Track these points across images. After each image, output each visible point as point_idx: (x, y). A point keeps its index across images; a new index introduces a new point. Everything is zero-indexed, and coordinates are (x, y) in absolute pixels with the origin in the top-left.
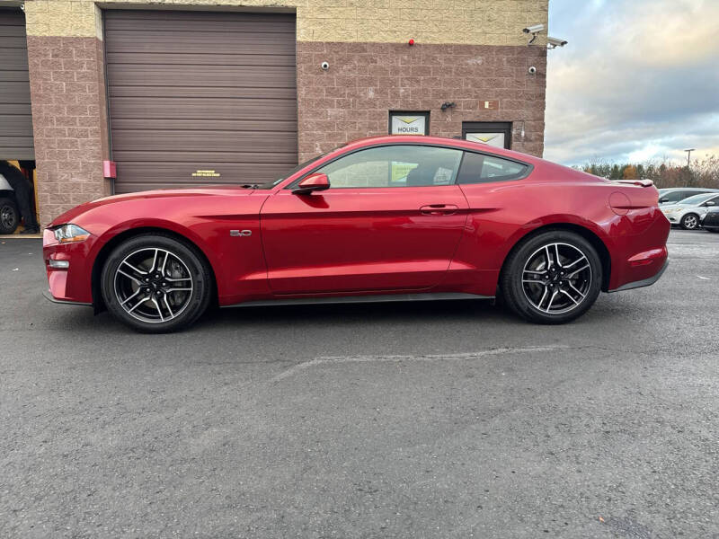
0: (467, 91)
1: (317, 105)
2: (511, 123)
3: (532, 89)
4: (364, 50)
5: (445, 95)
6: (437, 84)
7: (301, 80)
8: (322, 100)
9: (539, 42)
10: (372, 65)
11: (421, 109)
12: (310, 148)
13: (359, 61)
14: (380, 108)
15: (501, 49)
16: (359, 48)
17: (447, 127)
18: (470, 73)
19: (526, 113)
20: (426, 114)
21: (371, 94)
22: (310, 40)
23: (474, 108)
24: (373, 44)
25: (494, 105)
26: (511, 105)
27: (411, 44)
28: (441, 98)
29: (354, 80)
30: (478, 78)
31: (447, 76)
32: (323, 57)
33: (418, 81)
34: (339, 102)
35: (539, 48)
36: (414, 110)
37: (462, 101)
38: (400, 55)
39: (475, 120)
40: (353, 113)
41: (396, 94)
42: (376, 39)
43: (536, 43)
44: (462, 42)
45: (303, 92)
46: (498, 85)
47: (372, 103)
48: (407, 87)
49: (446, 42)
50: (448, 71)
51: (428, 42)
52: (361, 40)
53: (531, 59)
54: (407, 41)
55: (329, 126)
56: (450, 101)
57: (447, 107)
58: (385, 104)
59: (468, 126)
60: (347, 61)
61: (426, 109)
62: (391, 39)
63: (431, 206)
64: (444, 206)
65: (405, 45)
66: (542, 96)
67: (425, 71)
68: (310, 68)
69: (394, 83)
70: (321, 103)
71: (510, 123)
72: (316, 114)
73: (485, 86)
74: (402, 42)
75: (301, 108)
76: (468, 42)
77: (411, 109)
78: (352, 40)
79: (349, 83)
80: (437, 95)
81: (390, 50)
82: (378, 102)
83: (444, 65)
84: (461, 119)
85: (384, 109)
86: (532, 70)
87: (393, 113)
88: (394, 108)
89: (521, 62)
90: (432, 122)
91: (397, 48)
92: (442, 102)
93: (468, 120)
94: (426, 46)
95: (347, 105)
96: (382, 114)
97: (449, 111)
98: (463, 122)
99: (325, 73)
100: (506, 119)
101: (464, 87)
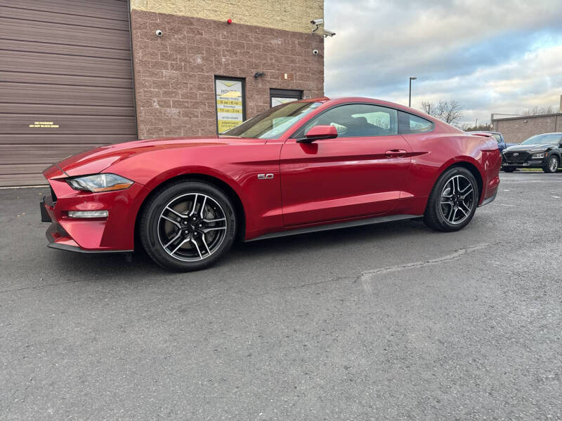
0: (272, 64)
1: (153, 66)
2: (303, 91)
3: (315, 66)
4: (192, 24)
5: (257, 66)
6: (250, 57)
7: (137, 43)
8: (157, 63)
9: (319, 32)
10: (198, 37)
11: (239, 76)
12: (148, 103)
13: (188, 32)
14: (207, 72)
15: (294, 34)
16: (187, 21)
17: (259, 91)
18: (274, 50)
19: (312, 84)
20: (243, 80)
21: (199, 61)
22: (144, 9)
23: (277, 78)
24: (199, 20)
25: (290, 76)
26: (302, 78)
27: (229, 22)
28: (253, 68)
29: (184, 47)
30: (278, 55)
31: (257, 52)
32: (157, 26)
33: (236, 54)
34: (172, 65)
35: (319, 36)
36: (233, 76)
37: (269, 72)
38: (221, 31)
39: (279, 87)
40: (185, 76)
41: (219, 62)
42: (201, 16)
43: (317, 32)
44: (266, 26)
45: (140, 54)
46: (293, 61)
47: (200, 68)
48: (227, 57)
49: (255, 24)
50: (257, 47)
51: (242, 23)
52: (189, 15)
53: (314, 44)
54: (226, 20)
55: (165, 85)
56: (260, 71)
57: (258, 76)
58: (211, 69)
59: (274, 92)
60: (178, 31)
61: (243, 76)
62: (213, 17)
63: (391, 151)
64: (397, 151)
65: (224, 23)
66: (322, 72)
67: (241, 46)
68: (146, 35)
69: (216, 53)
70: (156, 65)
71: (301, 92)
72: (153, 74)
73: (284, 62)
74: (222, 20)
75: (138, 68)
76: (272, 27)
77: (231, 75)
78: (181, 14)
79: (180, 50)
80: (251, 65)
81: (213, 25)
82: (204, 68)
83: (254, 42)
84: (269, 86)
85: (210, 74)
86: (316, 52)
87: (217, 77)
88: (217, 73)
89: (308, 46)
90: (248, 87)
91: (219, 25)
92: (254, 72)
93: (273, 87)
94: (241, 26)
95: (179, 68)
96: (208, 77)
97: (259, 80)
98: (270, 89)
99: (159, 40)
100: (299, 88)
101: (269, 62)
